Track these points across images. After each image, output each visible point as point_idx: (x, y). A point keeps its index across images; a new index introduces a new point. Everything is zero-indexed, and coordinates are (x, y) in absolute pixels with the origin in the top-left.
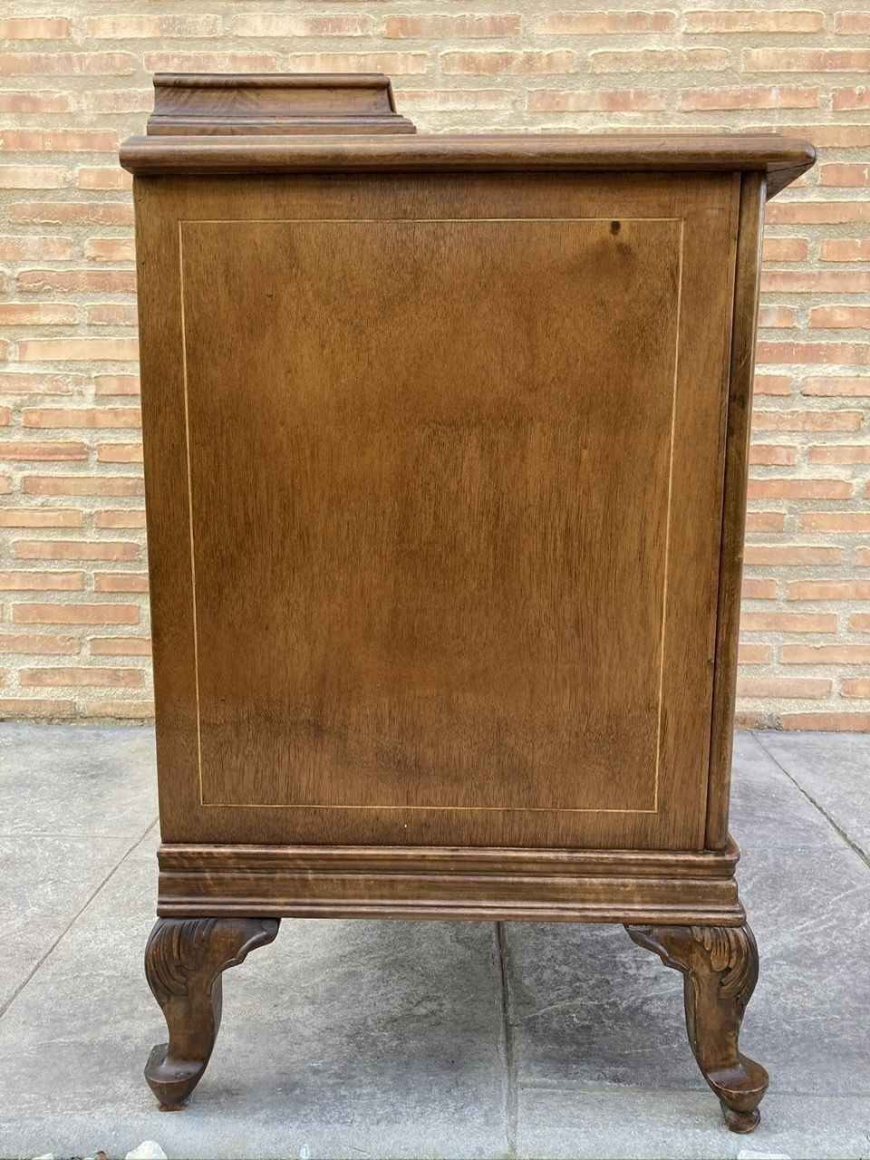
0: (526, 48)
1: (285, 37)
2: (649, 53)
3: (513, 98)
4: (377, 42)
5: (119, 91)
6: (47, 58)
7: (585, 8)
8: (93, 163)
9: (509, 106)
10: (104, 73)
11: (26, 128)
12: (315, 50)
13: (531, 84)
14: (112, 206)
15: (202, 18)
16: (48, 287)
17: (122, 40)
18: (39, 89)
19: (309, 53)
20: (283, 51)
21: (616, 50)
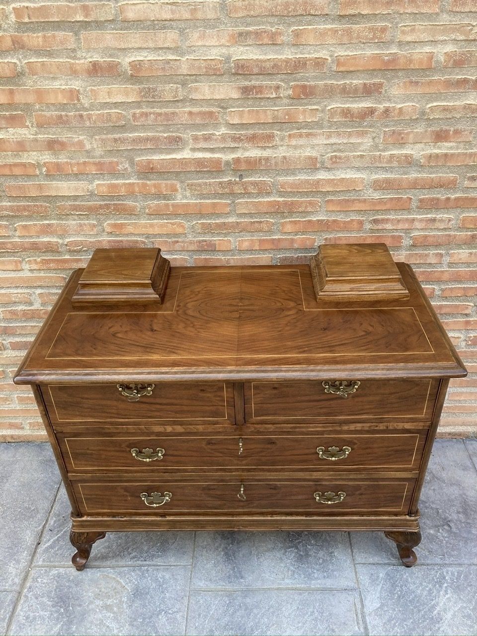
0: (386, 104)
1: (224, 99)
2: (467, 106)
3: (374, 135)
4: (285, 101)
5: (117, 136)
6: (67, 116)
7: (428, 76)
8: (104, 180)
9: (371, 140)
10: (105, 125)
11: (60, 160)
12: (244, 107)
13: (387, 126)
14: (120, 204)
15: (167, 87)
16: (85, 249)
17: (116, 103)
18: (64, 136)
19: (241, 109)
20: (222, 108)
21: (445, 104)
